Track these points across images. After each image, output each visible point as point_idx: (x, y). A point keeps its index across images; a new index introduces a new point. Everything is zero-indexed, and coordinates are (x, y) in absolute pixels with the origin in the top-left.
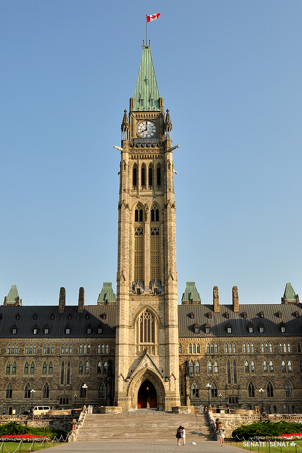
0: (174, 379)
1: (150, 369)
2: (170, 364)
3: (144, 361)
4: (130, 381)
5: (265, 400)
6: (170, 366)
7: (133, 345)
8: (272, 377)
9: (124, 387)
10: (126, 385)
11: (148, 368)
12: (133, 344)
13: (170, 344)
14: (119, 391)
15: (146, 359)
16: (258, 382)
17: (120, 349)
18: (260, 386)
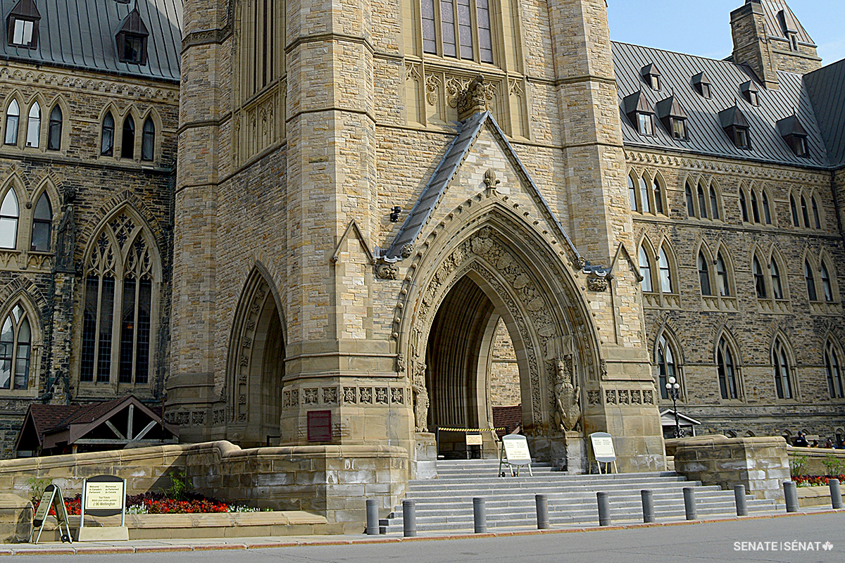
0: (633, 278)
1: (509, 204)
2: (605, 192)
3: (471, 158)
4: (403, 272)
5: (718, 410)
6: (606, 201)
7: (396, 59)
8: (731, 317)
9: (369, 310)
10: (380, 298)
11: (499, 199)
12: (393, 52)
13: (596, 79)
14: (343, 336)
15: (485, 146)
16: (688, 334)
17: (336, 65)
18: (696, 351)
